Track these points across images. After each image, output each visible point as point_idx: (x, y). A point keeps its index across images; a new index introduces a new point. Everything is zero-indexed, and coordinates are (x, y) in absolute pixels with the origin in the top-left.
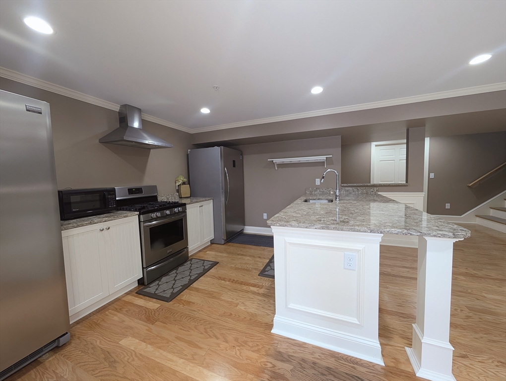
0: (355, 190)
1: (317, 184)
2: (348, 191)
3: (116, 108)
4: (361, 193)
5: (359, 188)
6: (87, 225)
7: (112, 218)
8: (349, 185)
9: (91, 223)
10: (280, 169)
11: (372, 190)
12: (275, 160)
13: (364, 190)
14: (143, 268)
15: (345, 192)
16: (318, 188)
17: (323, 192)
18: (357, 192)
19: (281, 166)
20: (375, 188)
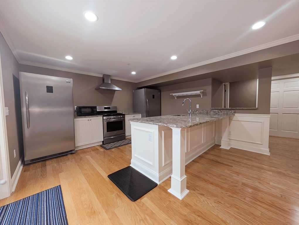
0: (220, 112)
1: (197, 108)
2: (215, 112)
3: (102, 76)
4: (223, 114)
5: (222, 110)
6: (84, 118)
7: (92, 116)
8: (215, 108)
9: (85, 117)
10: (178, 99)
11: (230, 112)
12: (174, 94)
13: (226, 112)
14: (104, 137)
15: (213, 113)
16: (197, 110)
17: (200, 112)
18: (221, 113)
19: (179, 97)
20: (233, 111)
